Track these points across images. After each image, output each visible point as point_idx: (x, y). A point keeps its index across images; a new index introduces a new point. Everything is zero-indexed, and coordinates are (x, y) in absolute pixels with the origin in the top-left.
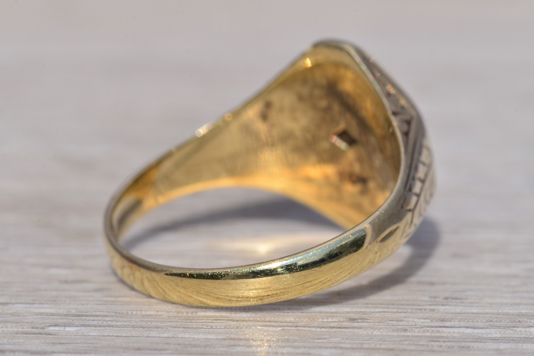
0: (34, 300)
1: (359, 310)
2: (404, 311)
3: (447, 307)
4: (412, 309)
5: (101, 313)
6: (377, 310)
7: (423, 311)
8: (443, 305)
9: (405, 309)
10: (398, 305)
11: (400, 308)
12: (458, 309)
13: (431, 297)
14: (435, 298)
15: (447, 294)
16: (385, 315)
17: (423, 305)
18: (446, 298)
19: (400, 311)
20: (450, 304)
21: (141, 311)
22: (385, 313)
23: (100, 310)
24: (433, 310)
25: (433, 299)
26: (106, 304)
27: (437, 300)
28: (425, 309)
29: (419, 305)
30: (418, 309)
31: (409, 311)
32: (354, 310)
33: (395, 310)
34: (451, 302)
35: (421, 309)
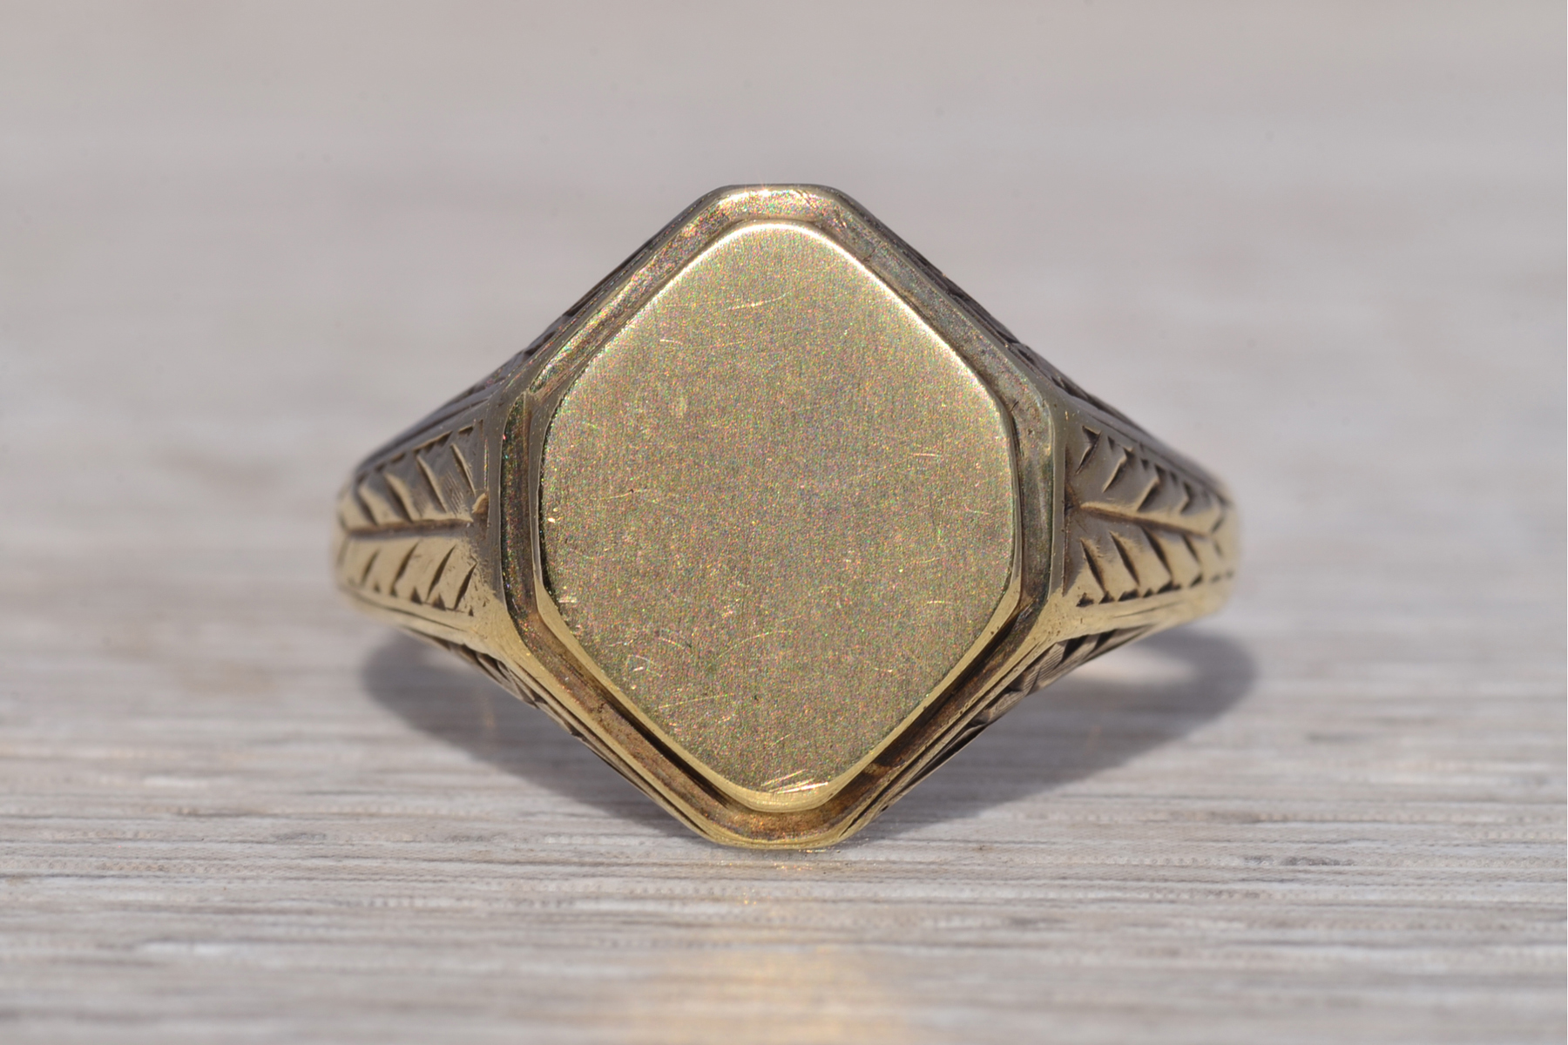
0: (104, 867)
1: (1040, 895)
2: (1171, 896)
3: (1295, 886)
4: (1191, 891)
5: (296, 905)
6: (1092, 895)
7: (1225, 897)
8: (1282, 881)
9: (1172, 891)
10: (1153, 880)
11: (1159, 890)
12: (1327, 893)
13: (1246, 859)
14: (1259, 859)
15: (1293, 850)
16: (1114, 908)
17: (1225, 882)
18: (1293, 861)
19: (1159, 896)
20: (1302, 876)
21: (411, 897)
22: (1114, 904)
23: (293, 896)
24: (1255, 895)
25: (1253, 864)
26: (310, 879)
27: (1265, 864)
28: (1231, 893)
29: (1214, 882)
30: (1210, 892)
31: (1185, 896)
32: (1026, 894)
33: (1145, 896)
34: (1306, 872)
35: (1220, 893)
